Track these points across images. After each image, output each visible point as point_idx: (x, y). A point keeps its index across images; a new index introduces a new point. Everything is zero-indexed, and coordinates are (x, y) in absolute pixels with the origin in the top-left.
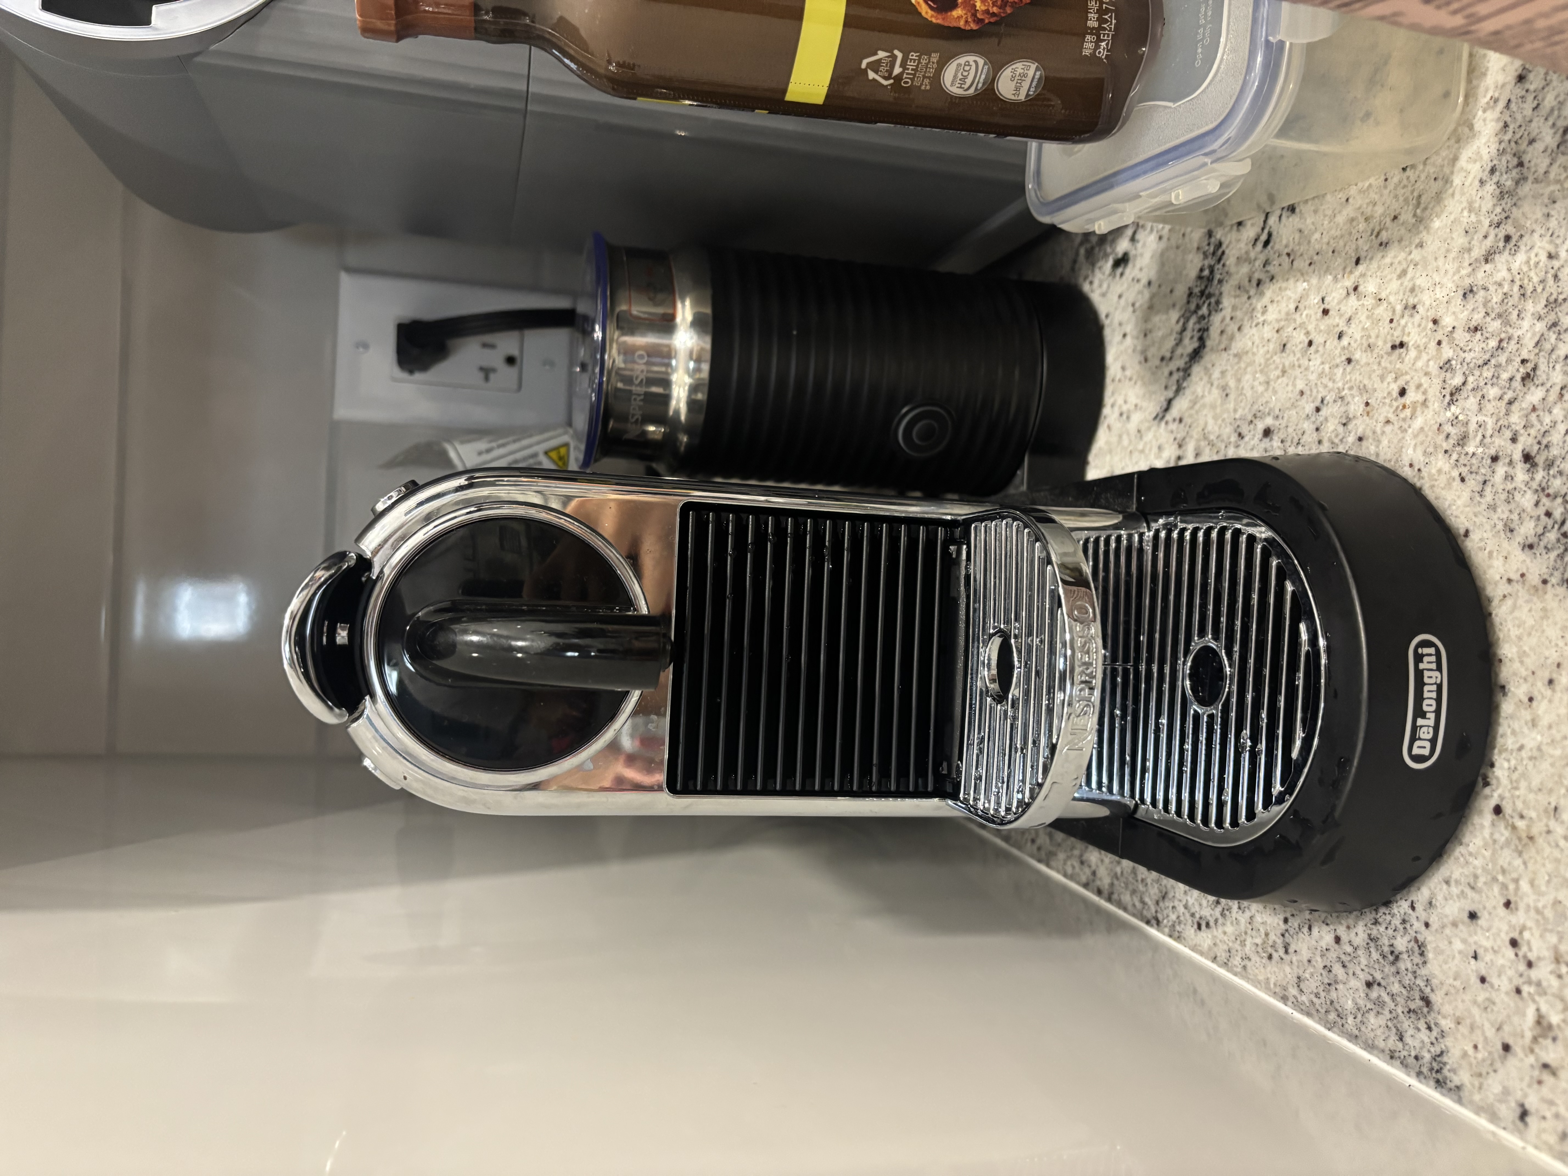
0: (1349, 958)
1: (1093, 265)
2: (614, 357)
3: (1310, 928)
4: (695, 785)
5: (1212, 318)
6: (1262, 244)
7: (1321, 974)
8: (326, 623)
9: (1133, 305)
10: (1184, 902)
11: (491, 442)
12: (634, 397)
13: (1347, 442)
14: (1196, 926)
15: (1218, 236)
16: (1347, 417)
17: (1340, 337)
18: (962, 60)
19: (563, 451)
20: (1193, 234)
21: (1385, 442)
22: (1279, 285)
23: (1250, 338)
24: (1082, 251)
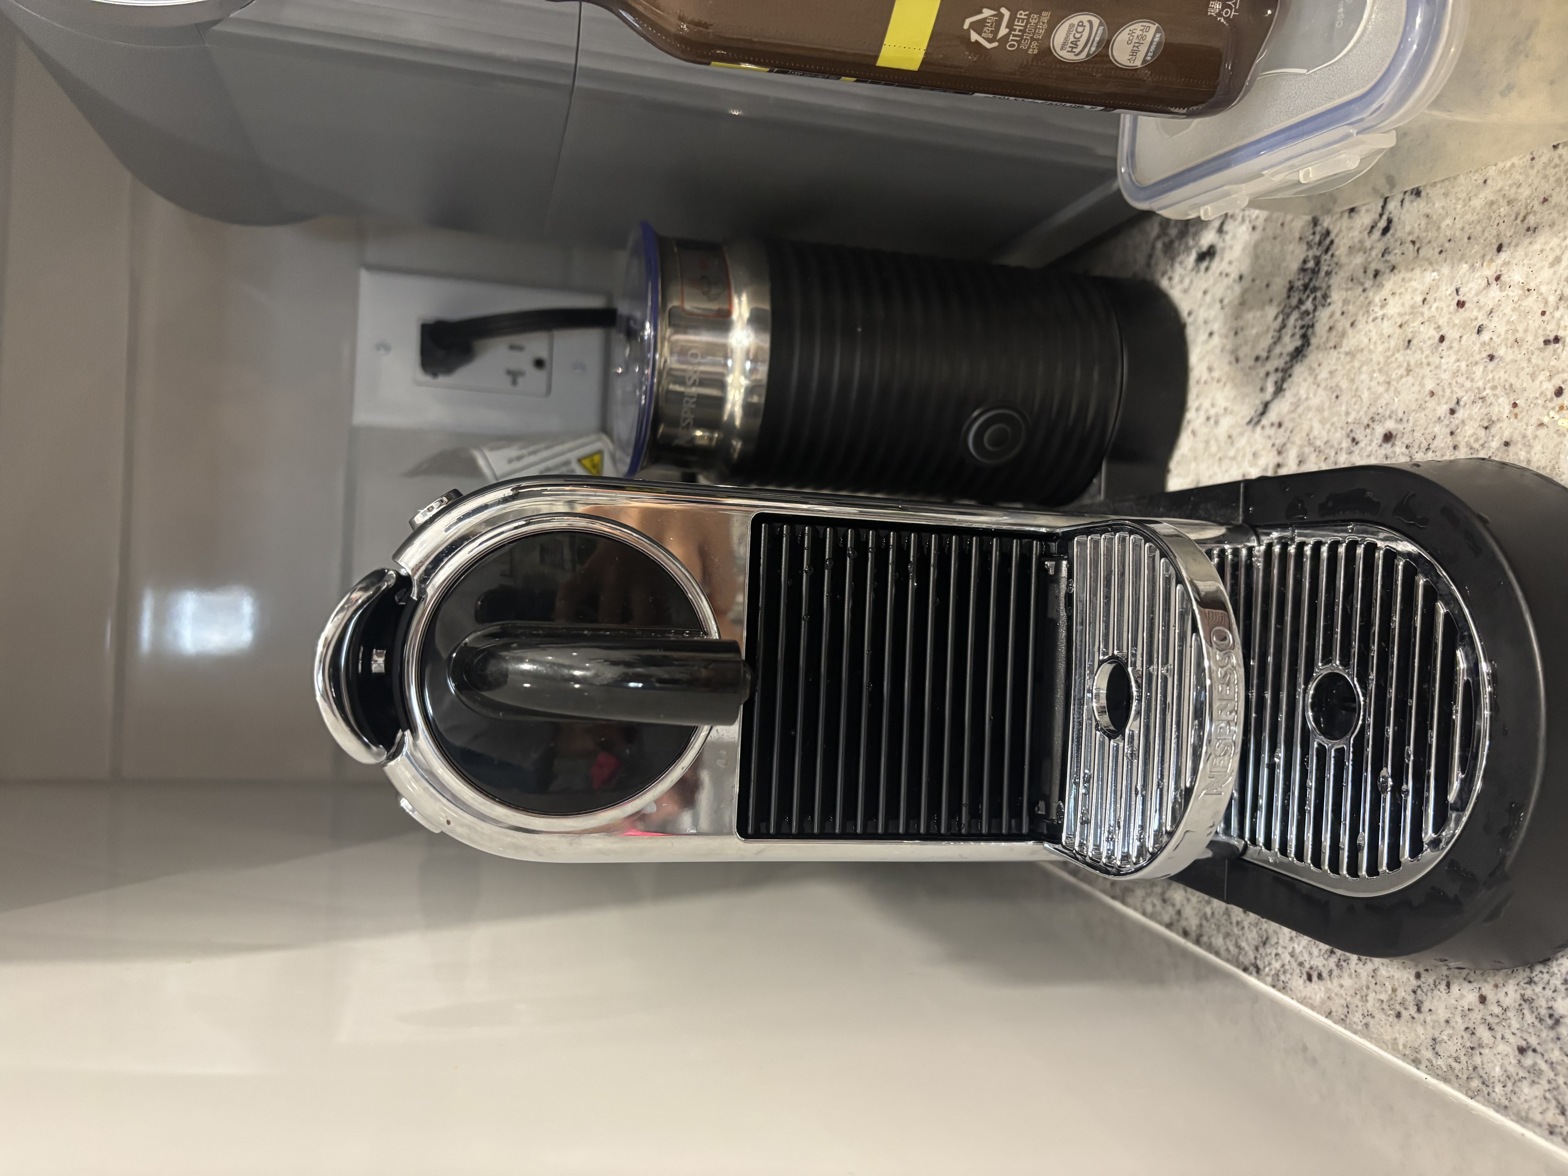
0: (1497, 1020)
1: (1173, 259)
2: (665, 357)
3: (1448, 985)
4: (768, 827)
5: (1317, 314)
6: (1380, 231)
7: (1462, 1037)
8: (362, 649)
9: (1221, 301)
10: (1290, 950)
11: (522, 448)
12: (686, 399)
13: (1489, 448)
14: (1305, 976)
15: (1325, 225)
16: (1490, 420)
17: (1479, 331)
18: (1075, 20)
19: (596, 458)
20: (1294, 224)
21: (1538, 448)
22: (1402, 276)
23: (1366, 334)
24: (1159, 245)
